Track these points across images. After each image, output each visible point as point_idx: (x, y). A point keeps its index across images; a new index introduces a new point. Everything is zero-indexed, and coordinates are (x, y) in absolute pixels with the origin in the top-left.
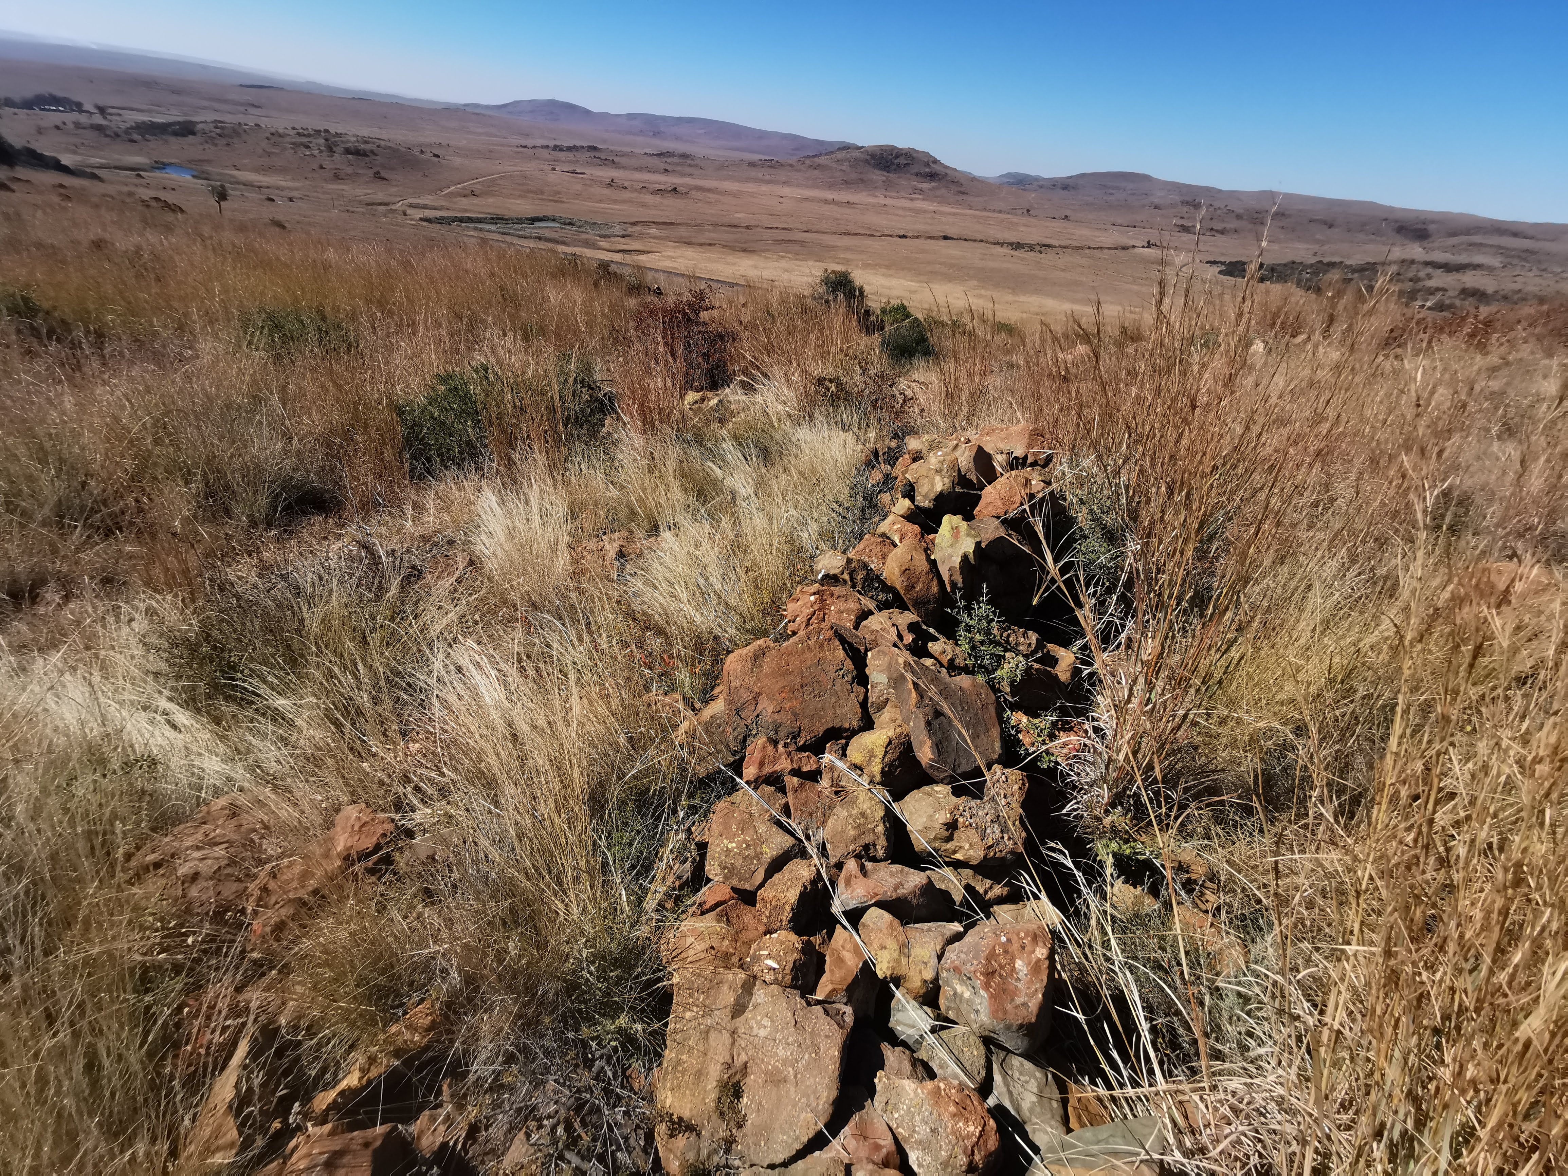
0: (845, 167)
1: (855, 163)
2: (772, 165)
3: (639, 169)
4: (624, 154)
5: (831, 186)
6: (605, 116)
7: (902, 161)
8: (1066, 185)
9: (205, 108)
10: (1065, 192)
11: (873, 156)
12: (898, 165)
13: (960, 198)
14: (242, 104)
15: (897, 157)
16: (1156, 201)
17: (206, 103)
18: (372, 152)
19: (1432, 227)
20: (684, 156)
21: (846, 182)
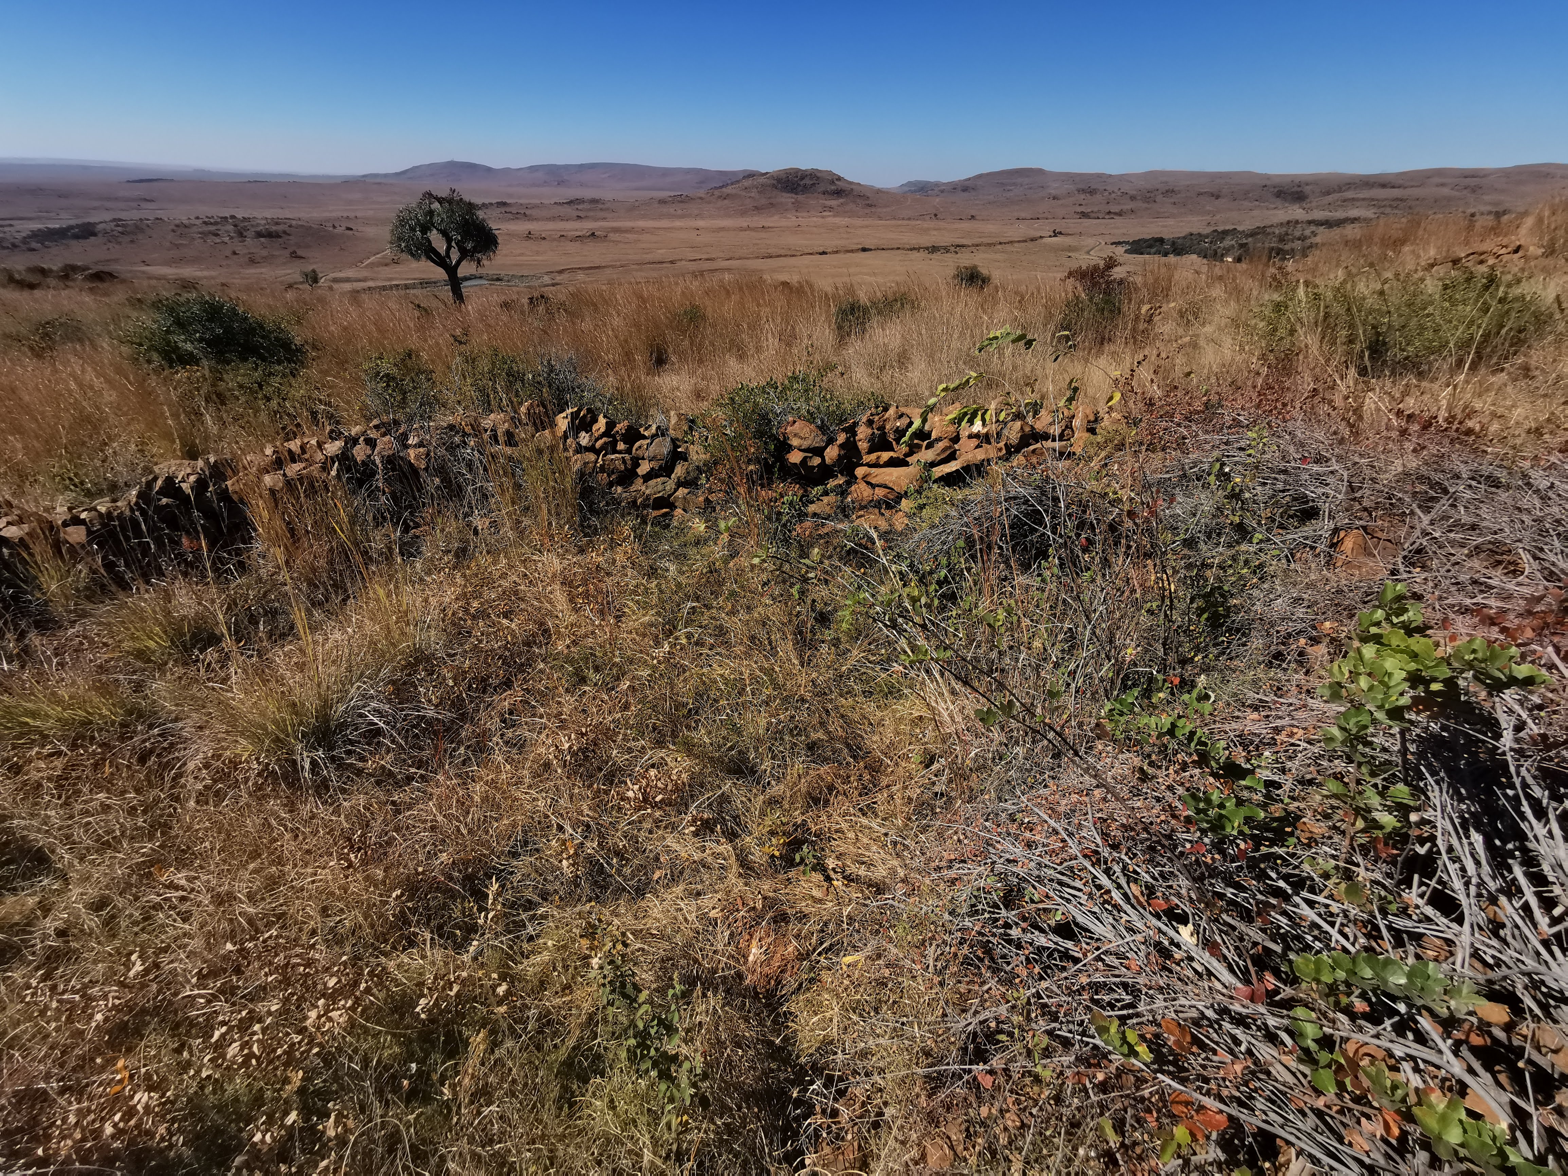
0: (754, 193)
1: (762, 189)
2: (682, 200)
3: (553, 219)
4: (535, 207)
5: (743, 213)
6: (507, 171)
7: (807, 181)
8: (965, 187)
9: (95, 209)
10: (965, 194)
11: (779, 180)
12: (805, 186)
13: (868, 211)
14: (134, 200)
15: (802, 179)
16: (1053, 192)
17: (96, 204)
18: (285, 232)
19: (1307, 189)
20: (594, 201)
21: (756, 208)
